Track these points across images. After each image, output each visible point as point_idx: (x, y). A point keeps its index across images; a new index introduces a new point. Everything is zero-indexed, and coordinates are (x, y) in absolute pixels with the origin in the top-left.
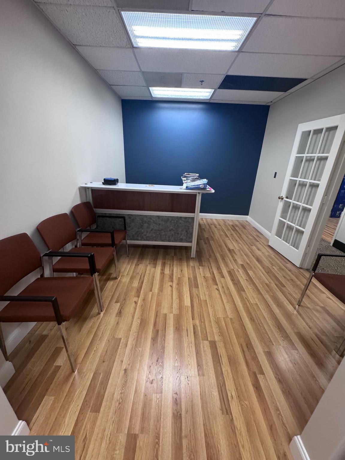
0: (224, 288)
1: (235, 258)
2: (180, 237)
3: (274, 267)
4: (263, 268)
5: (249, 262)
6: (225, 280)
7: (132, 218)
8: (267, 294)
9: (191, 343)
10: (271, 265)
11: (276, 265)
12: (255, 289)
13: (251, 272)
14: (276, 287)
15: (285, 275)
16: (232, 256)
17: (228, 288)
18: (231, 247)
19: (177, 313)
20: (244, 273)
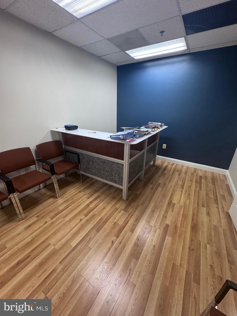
0: (120, 244)
1: (167, 214)
2: (114, 179)
3: (208, 246)
4: (192, 240)
5: (179, 225)
6: (131, 235)
7: (83, 156)
8: (161, 279)
9: (33, 287)
10: (206, 241)
11: (214, 244)
12: (152, 263)
13: (170, 239)
14: (184, 276)
15: (215, 265)
16: (166, 211)
17: (125, 246)
18: (175, 200)
19: (57, 248)
20: (160, 236)
